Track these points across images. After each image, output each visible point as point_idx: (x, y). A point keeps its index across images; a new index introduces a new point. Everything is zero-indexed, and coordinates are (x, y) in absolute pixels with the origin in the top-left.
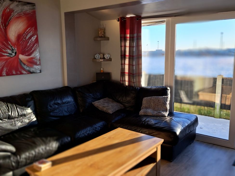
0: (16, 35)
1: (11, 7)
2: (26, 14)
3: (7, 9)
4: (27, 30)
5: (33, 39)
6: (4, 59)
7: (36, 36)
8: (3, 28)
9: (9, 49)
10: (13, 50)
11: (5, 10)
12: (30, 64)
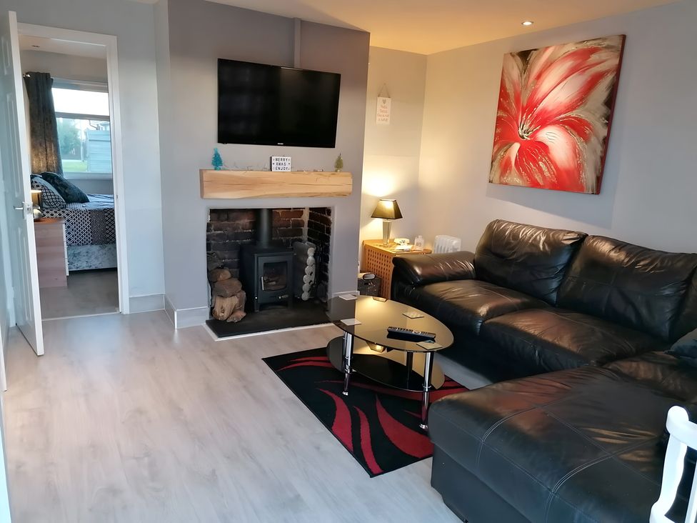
0: (548, 143)
1: (593, 139)
2: (579, 167)
3: (590, 129)
4: (552, 167)
5: (538, 178)
6: (519, 115)
7: (541, 182)
8: (561, 119)
9: (530, 126)
10: (528, 133)
11: (588, 125)
12: (504, 163)
